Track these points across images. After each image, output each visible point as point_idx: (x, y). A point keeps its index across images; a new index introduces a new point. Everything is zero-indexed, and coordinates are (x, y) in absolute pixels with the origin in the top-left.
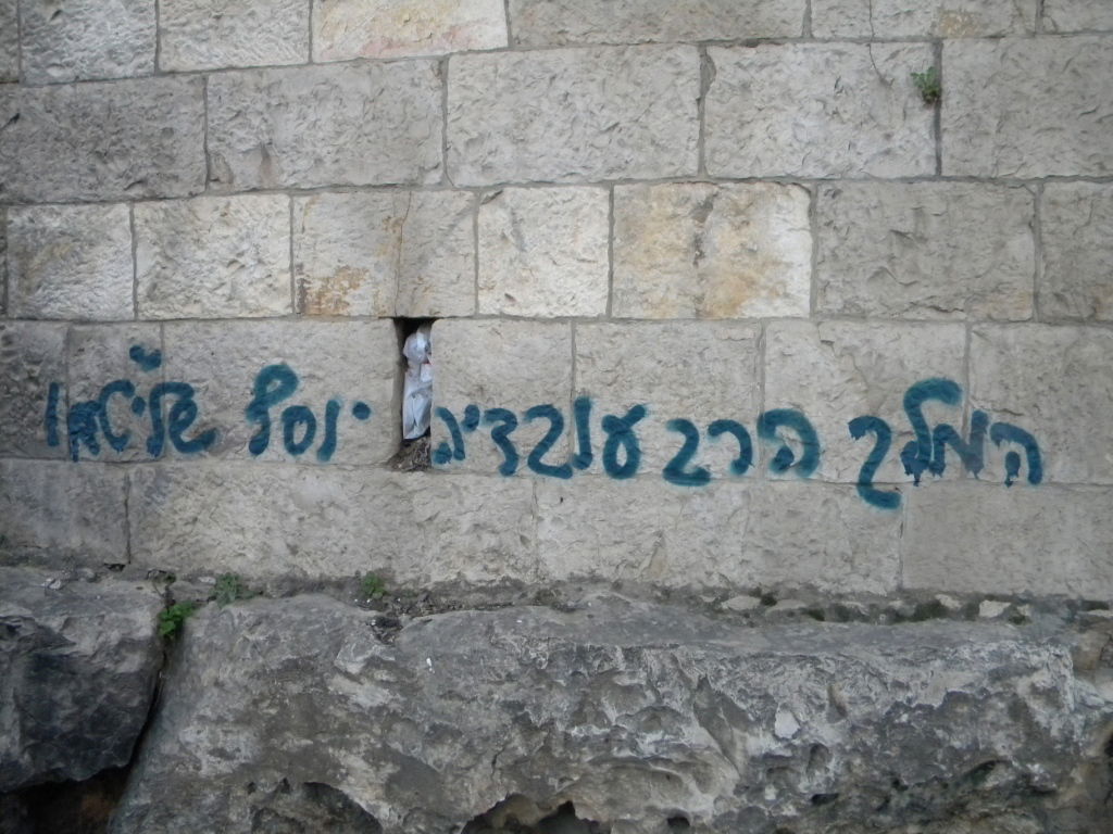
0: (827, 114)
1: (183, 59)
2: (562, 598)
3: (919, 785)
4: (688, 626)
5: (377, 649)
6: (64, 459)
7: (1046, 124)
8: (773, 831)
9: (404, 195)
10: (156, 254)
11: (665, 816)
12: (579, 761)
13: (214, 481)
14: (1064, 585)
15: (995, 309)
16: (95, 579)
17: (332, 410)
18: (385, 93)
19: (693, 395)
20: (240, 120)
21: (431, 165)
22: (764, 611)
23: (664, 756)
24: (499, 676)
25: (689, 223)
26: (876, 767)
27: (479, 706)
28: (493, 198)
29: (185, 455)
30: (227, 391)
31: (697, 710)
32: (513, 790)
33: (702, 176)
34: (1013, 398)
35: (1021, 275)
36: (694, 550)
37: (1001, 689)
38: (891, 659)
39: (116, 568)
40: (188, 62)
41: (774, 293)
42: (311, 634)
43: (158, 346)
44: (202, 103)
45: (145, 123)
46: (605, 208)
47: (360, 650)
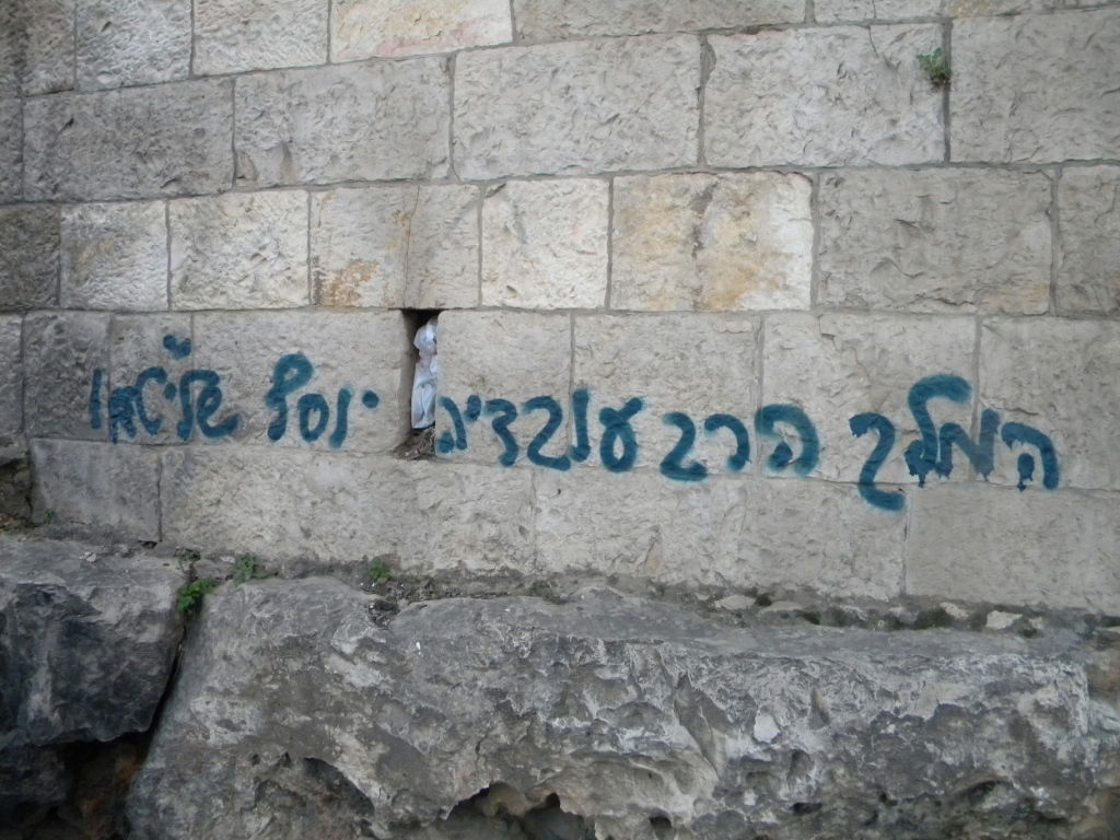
0: (830, 100)
1: (214, 63)
2: (557, 589)
3: (909, 800)
4: (677, 623)
5: (370, 631)
6: (105, 441)
7: (1064, 105)
8: (752, 837)
9: (413, 189)
10: (188, 248)
11: (647, 815)
12: (560, 752)
13: (237, 465)
14: (1082, 599)
15: (1008, 302)
16: (129, 555)
17: (344, 399)
18: (397, 90)
19: (690, 388)
20: (263, 119)
21: (438, 160)
22: (757, 611)
23: (644, 753)
24: (483, 663)
25: (688, 214)
26: (860, 779)
27: (463, 692)
28: (497, 191)
29: (211, 440)
30: (249, 379)
31: (677, 708)
32: (497, 778)
33: (701, 166)
34: (1026, 397)
35: (1036, 266)
36: (690, 547)
37: (999, 705)
38: (880, 666)
39: (149, 545)
40: (217, 66)
41: (774, 285)
42: (313, 614)
43: (188, 335)
44: (230, 105)
45: (180, 125)
46: (605, 200)
47: (355, 630)
